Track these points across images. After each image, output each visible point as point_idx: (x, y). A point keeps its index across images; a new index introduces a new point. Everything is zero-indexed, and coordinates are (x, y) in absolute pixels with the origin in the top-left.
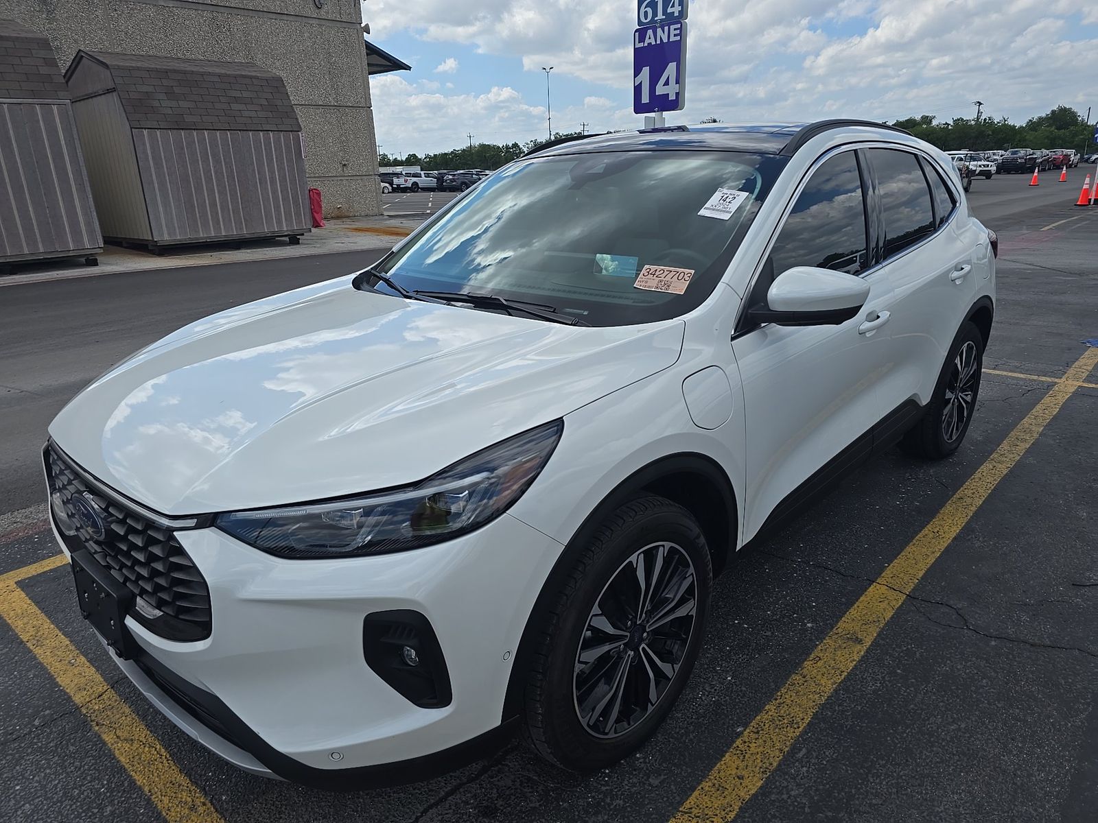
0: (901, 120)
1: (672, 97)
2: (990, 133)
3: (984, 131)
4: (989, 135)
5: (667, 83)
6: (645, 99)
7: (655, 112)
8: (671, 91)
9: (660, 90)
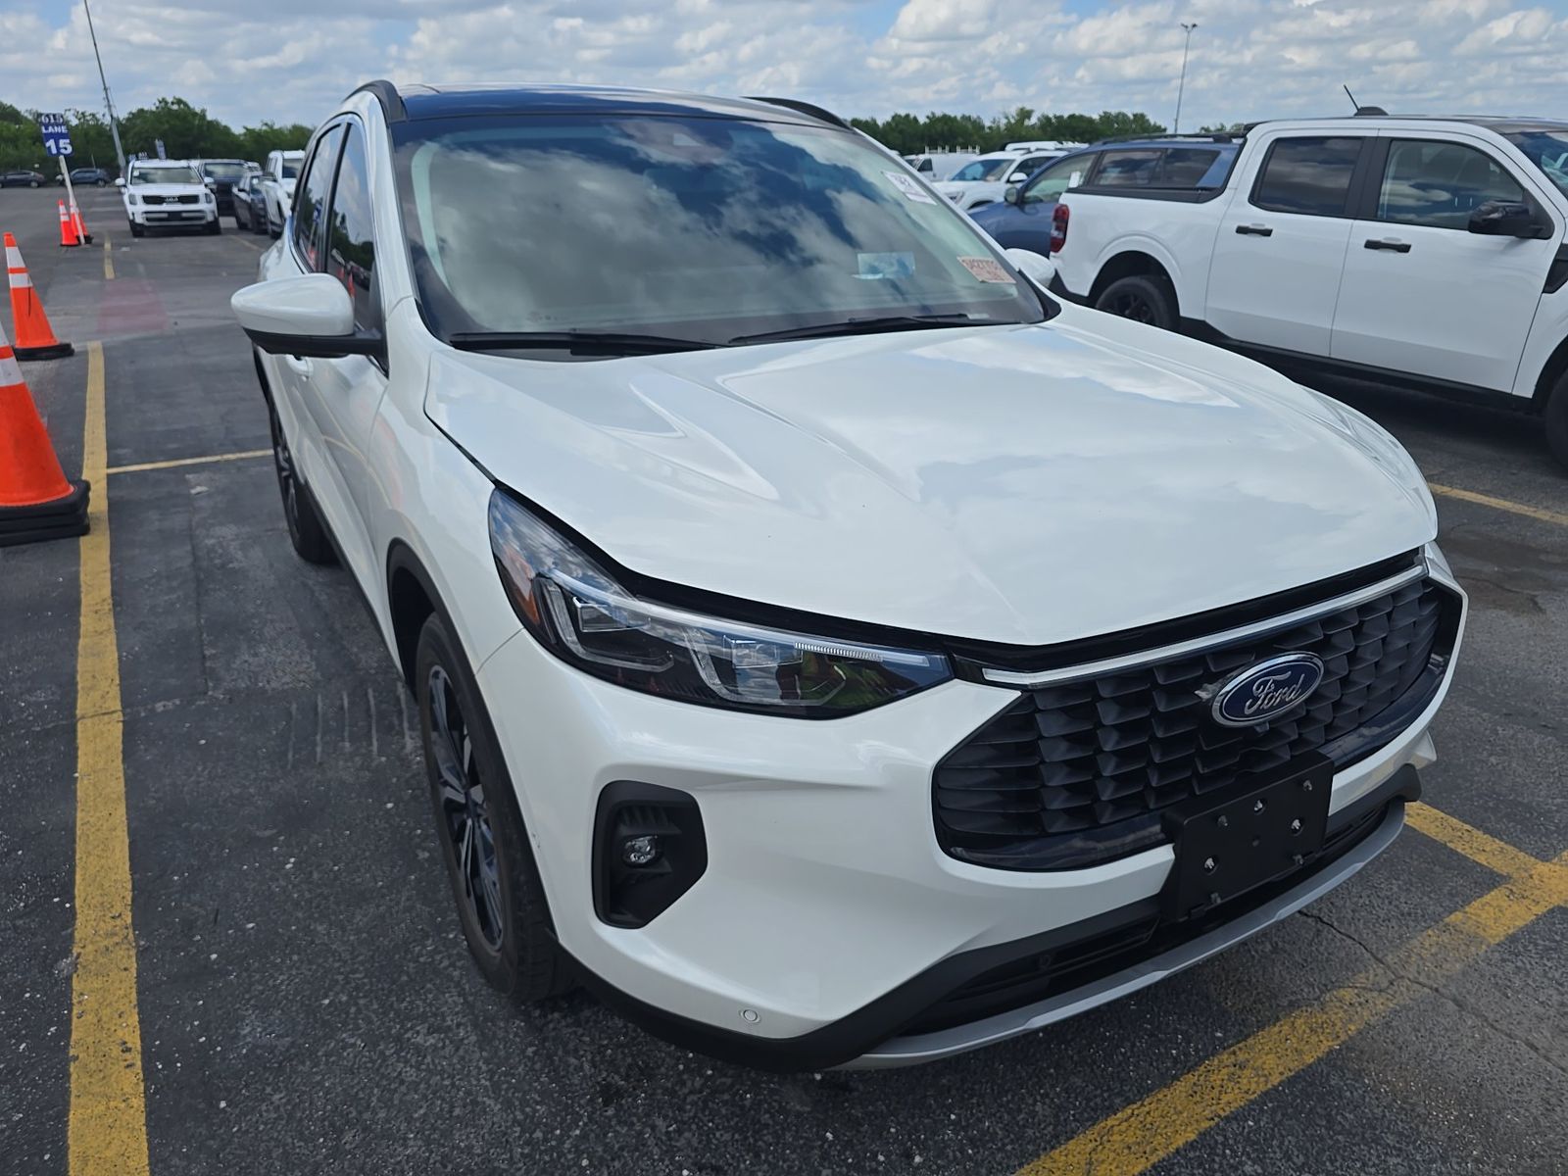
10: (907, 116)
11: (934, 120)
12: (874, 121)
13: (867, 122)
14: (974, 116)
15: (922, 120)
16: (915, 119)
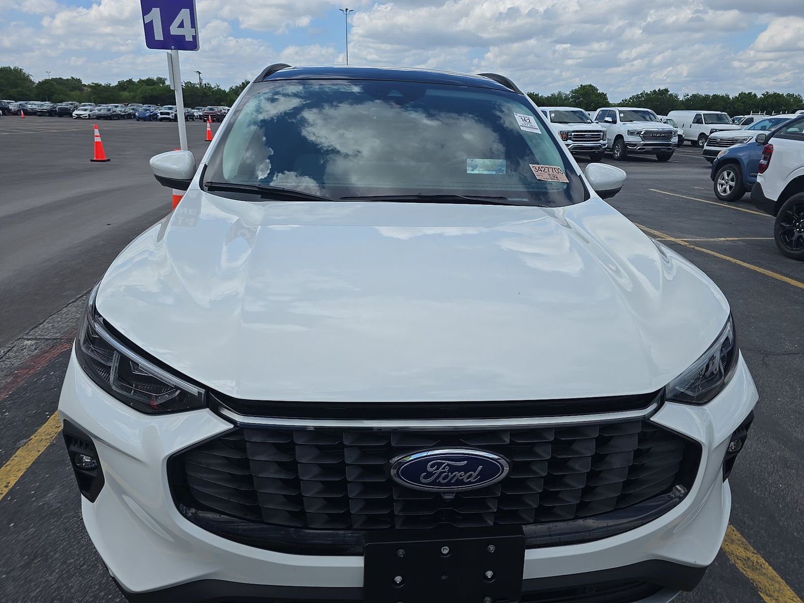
0: (143, 79)
1: (189, 38)
2: (211, 94)
3: (206, 92)
4: (210, 95)
5: (181, 25)
6: (159, 36)
7: (172, 49)
8: (187, 33)
9: (174, 30)
10: (750, 93)
11: (767, 96)
12: (728, 96)
13: (723, 96)
14: (796, 94)
15: (759, 96)
16: (755, 95)
